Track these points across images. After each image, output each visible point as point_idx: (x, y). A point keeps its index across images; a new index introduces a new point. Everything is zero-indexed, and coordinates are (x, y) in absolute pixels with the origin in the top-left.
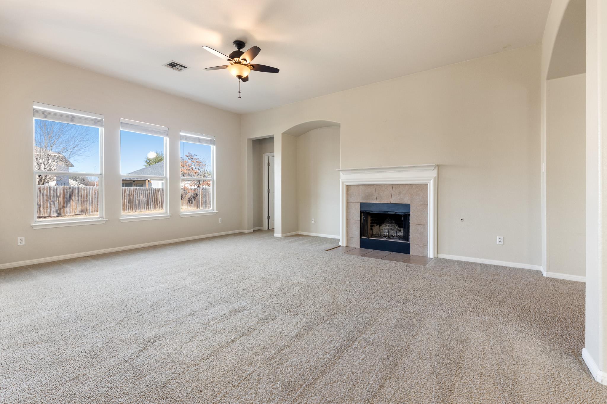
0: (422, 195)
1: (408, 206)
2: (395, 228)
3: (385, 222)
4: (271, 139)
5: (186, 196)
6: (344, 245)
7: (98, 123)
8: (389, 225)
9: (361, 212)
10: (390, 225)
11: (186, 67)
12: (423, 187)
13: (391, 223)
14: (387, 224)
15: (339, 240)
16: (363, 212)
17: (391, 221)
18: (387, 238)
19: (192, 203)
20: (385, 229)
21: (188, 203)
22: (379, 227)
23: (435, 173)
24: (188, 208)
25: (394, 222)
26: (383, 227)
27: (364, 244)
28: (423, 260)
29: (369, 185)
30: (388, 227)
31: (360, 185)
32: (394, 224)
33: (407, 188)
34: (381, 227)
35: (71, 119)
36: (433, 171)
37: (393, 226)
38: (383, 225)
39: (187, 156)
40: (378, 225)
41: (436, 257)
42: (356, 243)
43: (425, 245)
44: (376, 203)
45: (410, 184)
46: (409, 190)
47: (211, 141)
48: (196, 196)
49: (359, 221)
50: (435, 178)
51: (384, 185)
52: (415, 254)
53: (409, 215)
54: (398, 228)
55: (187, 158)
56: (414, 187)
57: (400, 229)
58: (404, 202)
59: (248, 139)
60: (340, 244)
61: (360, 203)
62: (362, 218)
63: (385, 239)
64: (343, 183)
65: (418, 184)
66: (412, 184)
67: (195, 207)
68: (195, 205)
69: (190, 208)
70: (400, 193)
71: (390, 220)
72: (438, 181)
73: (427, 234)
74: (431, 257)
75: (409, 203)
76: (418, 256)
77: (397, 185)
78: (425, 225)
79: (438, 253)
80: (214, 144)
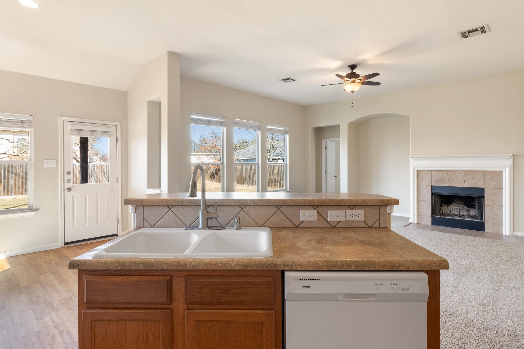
0: (496, 181)
1: (482, 190)
2: (464, 208)
3: (452, 203)
4: (337, 127)
5: (208, 171)
6: (416, 222)
7: (223, 124)
8: (457, 205)
9: (432, 194)
10: (459, 205)
11: (294, 80)
12: (498, 174)
13: (460, 204)
14: (455, 205)
15: (409, 218)
16: (434, 194)
17: (460, 201)
18: (458, 217)
19: (214, 178)
20: (454, 208)
21: (210, 177)
22: (447, 206)
23: (511, 162)
24: (210, 183)
25: (462, 203)
26: (451, 206)
27: (435, 222)
28: (498, 236)
29: (441, 171)
30: (456, 207)
31: (431, 170)
32: (463, 205)
33: (480, 173)
34: (449, 207)
35: (209, 123)
36: (508, 160)
37: (462, 207)
38: (451, 205)
39: (210, 134)
40: (446, 205)
41: (512, 234)
42: (428, 220)
43: (500, 224)
44: (448, 187)
45: (484, 171)
46: (484, 176)
47: (285, 131)
48: (218, 171)
49: (431, 202)
50: (510, 166)
51: (457, 171)
52: (490, 231)
53: (483, 197)
54: (467, 208)
55: (211, 136)
56: (488, 173)
57: (469, 209)
58: (477, 186)
59: (311, 127)
60: (411, 220)
61: (432, 186)
62: (433, 199)
63: (456, 218)
64: (414, 168)
65: (492, 171)
66: (486, 171)
67: (217, 182)
68: (217, 180)
69: (212, 183)
70: (473, 178)
71: (458, 201)
72: (514, 168)
73: (503, 214)
74: (507, 235)
75: (483, 187)
76: (493, 233)
77: (471, 171)
78: (500, 207)
79: (513, 231)
80: (287, 133)
